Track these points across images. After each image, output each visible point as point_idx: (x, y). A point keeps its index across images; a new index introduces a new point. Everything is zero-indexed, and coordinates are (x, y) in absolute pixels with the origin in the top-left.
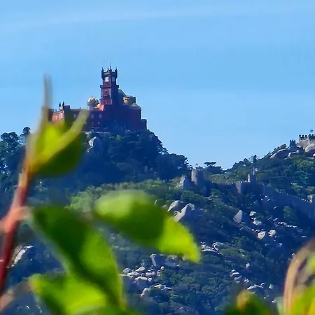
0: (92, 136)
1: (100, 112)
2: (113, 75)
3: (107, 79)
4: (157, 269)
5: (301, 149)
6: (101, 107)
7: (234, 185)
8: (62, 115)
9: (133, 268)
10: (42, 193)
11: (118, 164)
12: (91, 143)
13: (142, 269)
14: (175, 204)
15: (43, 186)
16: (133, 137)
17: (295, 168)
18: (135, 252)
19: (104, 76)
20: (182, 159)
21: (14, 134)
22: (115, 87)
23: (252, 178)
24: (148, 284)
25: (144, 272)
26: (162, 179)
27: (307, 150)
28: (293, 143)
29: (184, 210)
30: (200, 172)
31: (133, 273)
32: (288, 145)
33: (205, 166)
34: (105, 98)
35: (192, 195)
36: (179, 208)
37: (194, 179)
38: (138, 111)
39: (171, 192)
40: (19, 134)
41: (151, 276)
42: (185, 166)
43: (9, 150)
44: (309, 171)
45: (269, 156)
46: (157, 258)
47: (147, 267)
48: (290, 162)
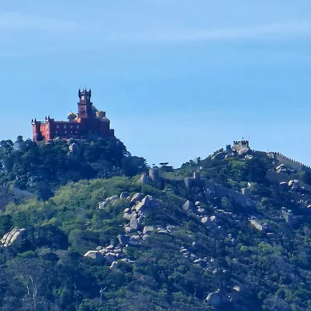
0: (72, 142)
1: (78, 124)
2: (88, 94)
3: (83, 98)
4: (122, 247)
5: (235, 152)
6: (78, 120)
7: (183, 181)
8: (47, 127)
9: (104, 245)
10: (33, 187)
11: (92, 164)
12: (71, 148)
13: (111, 246)
14: (136, 195)
15: (34, 181)
16: (104, 143)
17: (230, 168)
18: (106, 233)
19: (80, 95)
20: (141, 161)
21: (10, 141)
22: (89, 104)
23: (198, 175)
24: (115, 258)
25: (113, 249)
26: (127, 175)
27: (240, 153)
28: (229, 147)
29: (144, 200)
30: (156, 171)
31: (104, 250)
32: (225, 149)
33: (160, 166)
34: (81, 113)
35: (150, 188)
36: (140, 199)
37: (151, 173)
38: (108, 123)
39: (134, 186)
40: (14, 142)
41: (119, 252)
42: (144, 165)
43: (7, 154)
44: (242, 170)
45: (210, 157)
46: (123, 238)
47: (115, 245)
48: (226, 162)
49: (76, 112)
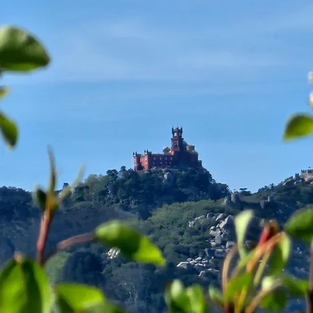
0: (167, 171)
1: (172, 156)
2: (180, 131)
3: (175, 134)
4: (209, 258)
5: (303, 180)
6: (171, 152)
7: (259, 204)
8: (146, 159)
9: (194, 257)
10: (134, 209)
11: (183, 190)
12: (165, 176)
13: (199, 258)
14: (220, 216)
15: (135, 204)
16: (193, 172)
17: (299, 192)
18: (195, 247)
19: (173, 133)
20: (225, 187)
21: (115, 171)
22: (180, 139)
23: (271, 198)
24: (203, 268)
25: (201, 260)
26: (212, 199)
27: (306, 180)
28: (297, 175)
29: (226, 219)
30: (237, 195)
31: (193, 261)
32: (294, 177)
33: (239, 191)
34: (174, 147)
35: (231, 209)
36: (223, 218)
37: (233, 199)
38: (196, 155)
39: (218, 208)
40: (118, 171)
41: (205, 263)
42: (227, 191)
43: (112, 181)
44: (308, 194)
45: (282, 184)
46: (209, 251)
47: (203, 257)
48: (295, 188)
49: (170, 146)
